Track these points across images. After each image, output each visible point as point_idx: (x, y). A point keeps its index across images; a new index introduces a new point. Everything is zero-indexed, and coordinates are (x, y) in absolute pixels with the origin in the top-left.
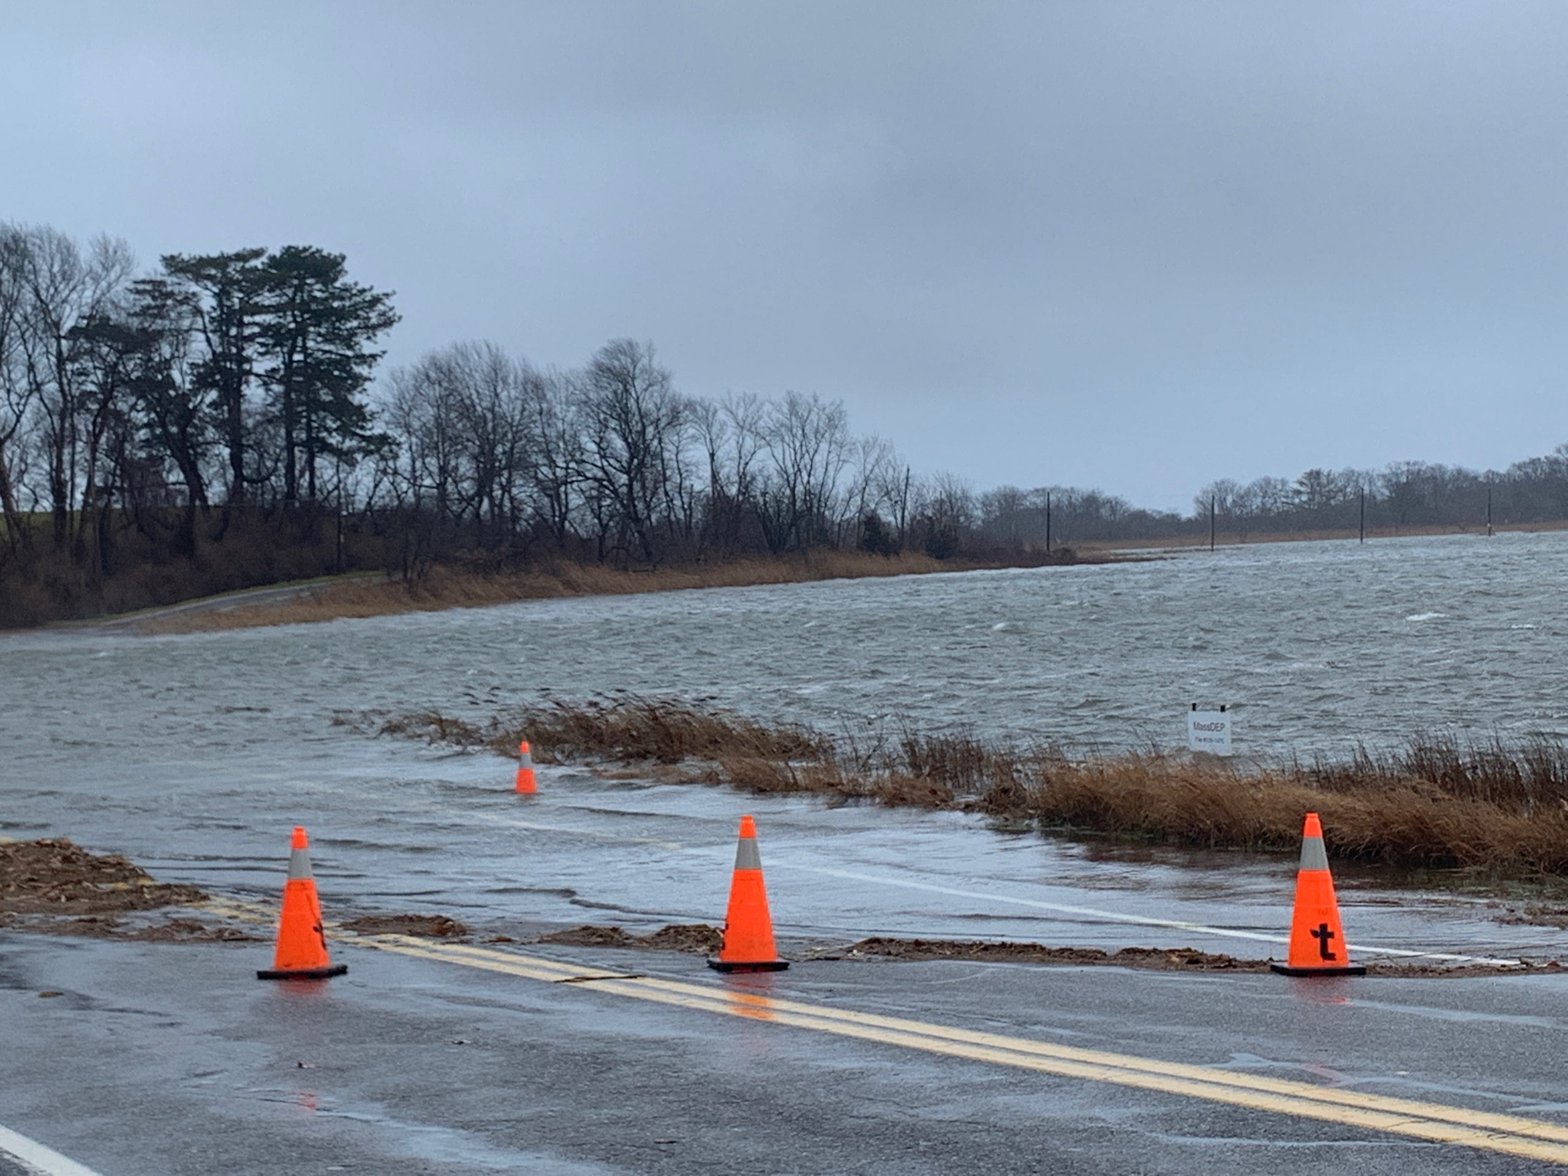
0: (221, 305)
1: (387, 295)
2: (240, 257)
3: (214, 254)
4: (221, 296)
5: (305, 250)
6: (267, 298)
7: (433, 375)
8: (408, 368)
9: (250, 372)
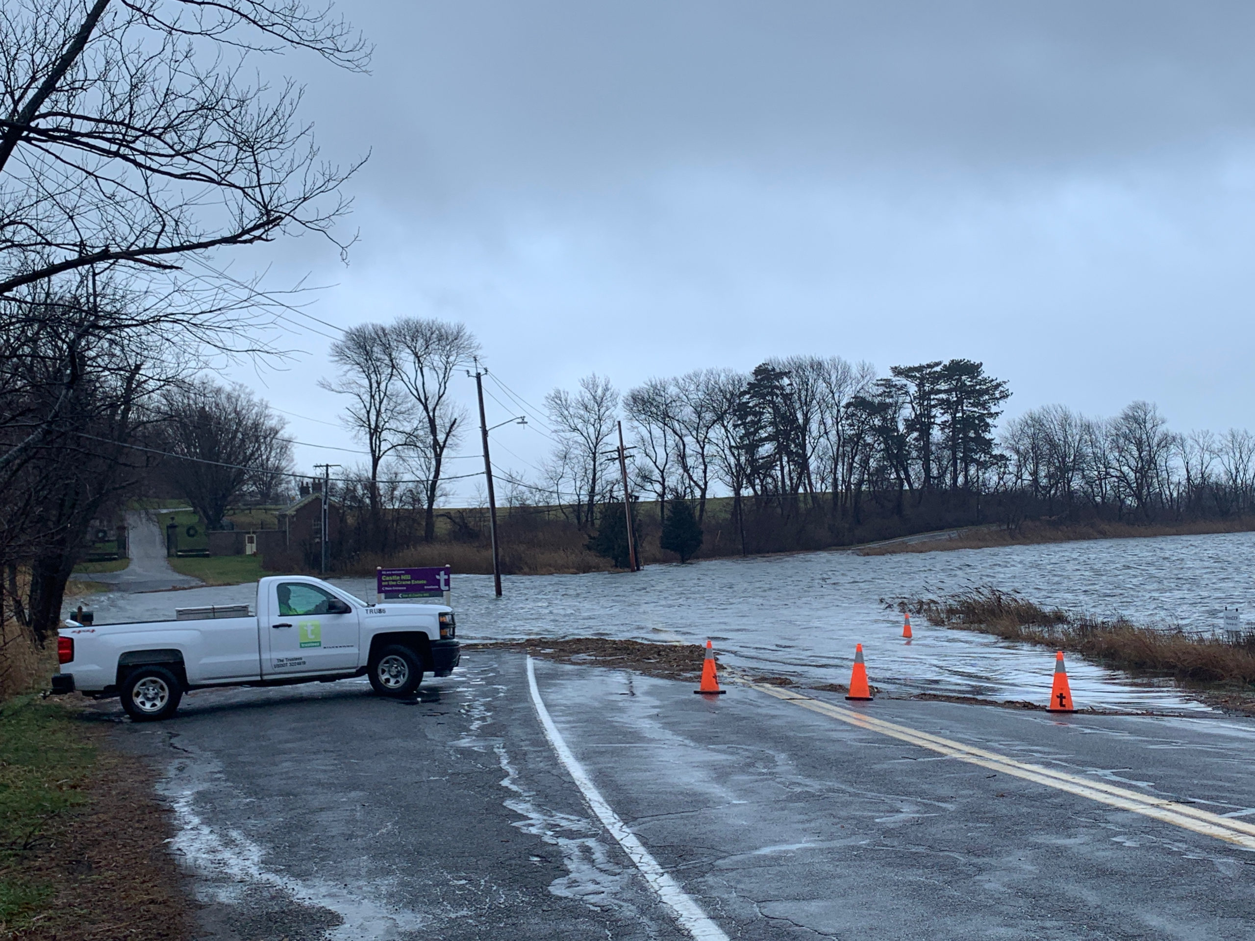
0: (919, 390)
1: (1005, 382)
2: (929, 366)
3: (917, 365)
4: (920, 385)
5: (961, 361)
6: (943, 386)
7: (1029, 422)
8: (1017, 420)
9: (934, 423)
